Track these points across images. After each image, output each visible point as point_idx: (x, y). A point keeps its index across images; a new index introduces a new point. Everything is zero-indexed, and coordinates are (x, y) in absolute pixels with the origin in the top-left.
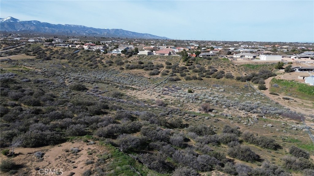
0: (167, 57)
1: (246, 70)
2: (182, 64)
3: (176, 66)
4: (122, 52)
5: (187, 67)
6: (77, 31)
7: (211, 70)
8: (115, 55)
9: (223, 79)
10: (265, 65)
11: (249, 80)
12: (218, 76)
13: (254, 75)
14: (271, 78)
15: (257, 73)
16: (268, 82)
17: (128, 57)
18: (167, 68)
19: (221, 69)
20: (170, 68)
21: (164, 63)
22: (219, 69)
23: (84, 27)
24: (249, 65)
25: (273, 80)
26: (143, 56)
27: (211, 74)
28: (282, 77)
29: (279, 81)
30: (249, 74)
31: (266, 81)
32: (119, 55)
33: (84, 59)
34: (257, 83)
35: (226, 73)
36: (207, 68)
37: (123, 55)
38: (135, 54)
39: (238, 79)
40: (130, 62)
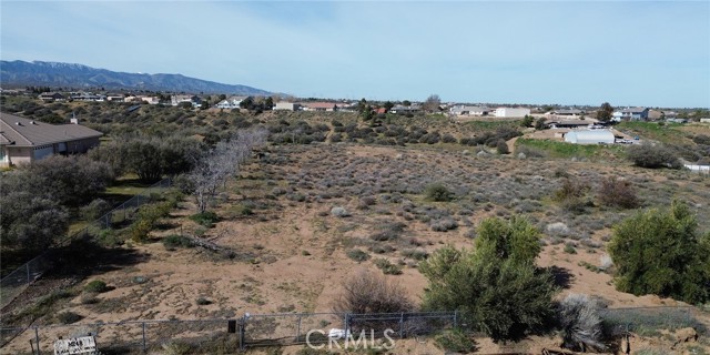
0: (332, 113)
1: (475, 130)
2: (362, 125)
4: (241, 104)
9: (439, 143)
10: (504, 121)
11: (481, 142)
12: (431, 139)
13: (488, 136)
14: (516, 138)
15: (494, 133)
16: (511, 144)
19: (434, 130)
21: (329, 124)
22: (430, 131)
24: (479, 122)
25: (518, 140)
26: (286, 111)
27: (418, 137)
29: (528, 141)
30: (481, 135)
31: (508, 143)
32: (237, 110)
34: (494, 146)
35: (442, 134)
37: (244, 110)
38: (267, 109)
39: (464, 142)
40: (263, 122)
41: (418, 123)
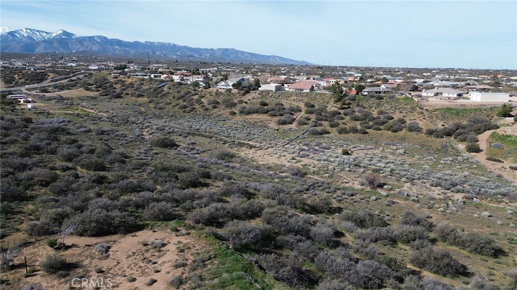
0: (307, 94)
1: (443, 118)
2: (332, 107)
3: (323, 109)
4: (234, 85)
5: (342, 111)
6: (163, 52)
7: (382, 117)
8: (223, 91)
9: (403, 132)
10: (479, 109)
11: (449, 134)
12: (394, 128)
13: (458, 127)
14: (489, 133)
15: (465, 123)
16: (483, 139)
17: (244, 94)
18: (307, 112)
19: (401, 116)
20: (311, 113)
21: (302, 105)
22: (397, 116)
23: (175, 45)
24: (450, 109)
25: (493, 135)
26: (268, 92)
27: (383, 123)
28: (509, 131)
29: (504, 138)
30: (450, 124)
31: (480, 137)
32: (229, 90)
33: (174, 97)
34: (464, 140)
35: (408, 122)
36: (375, 114)
37: (235, 91)
38: (254, 89)
39: (430, 133)
40: (246, 103)
41: (386, 107)
